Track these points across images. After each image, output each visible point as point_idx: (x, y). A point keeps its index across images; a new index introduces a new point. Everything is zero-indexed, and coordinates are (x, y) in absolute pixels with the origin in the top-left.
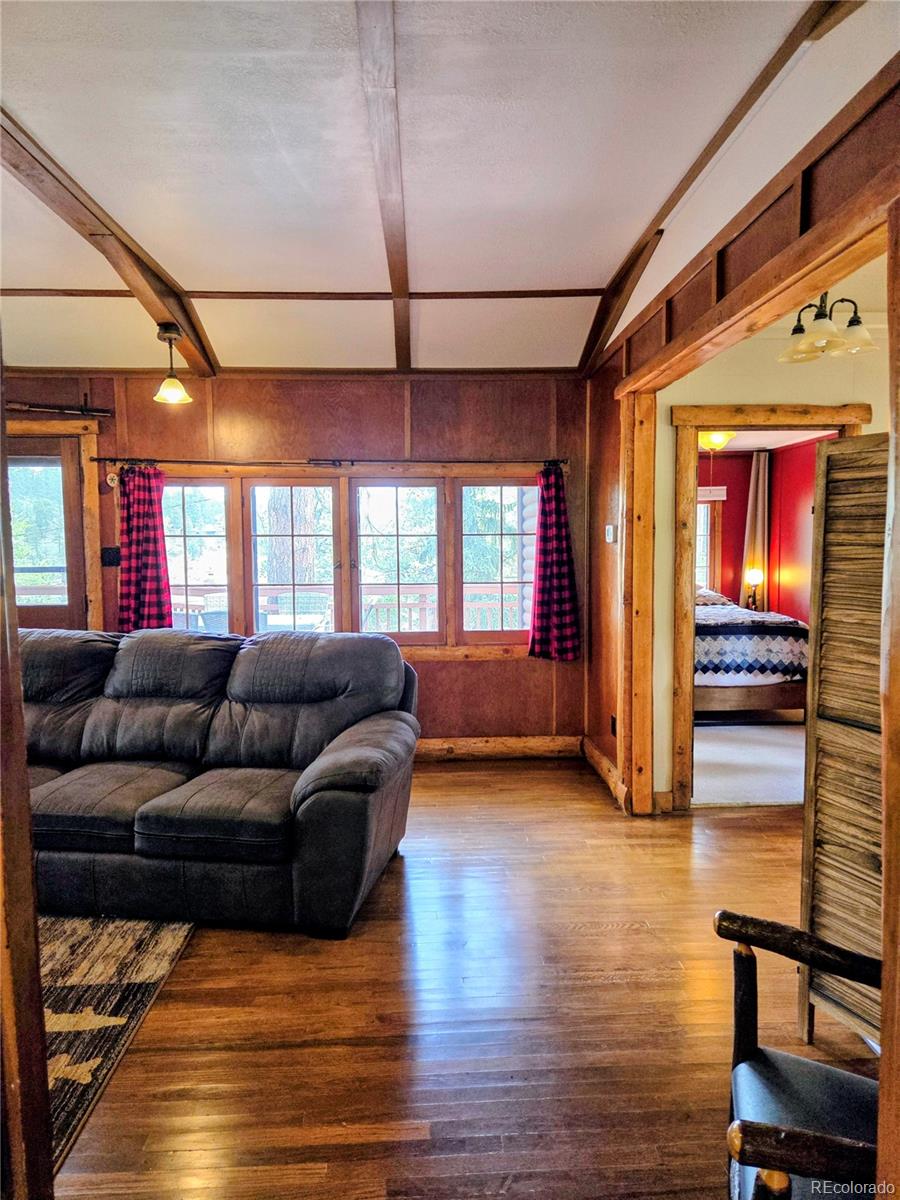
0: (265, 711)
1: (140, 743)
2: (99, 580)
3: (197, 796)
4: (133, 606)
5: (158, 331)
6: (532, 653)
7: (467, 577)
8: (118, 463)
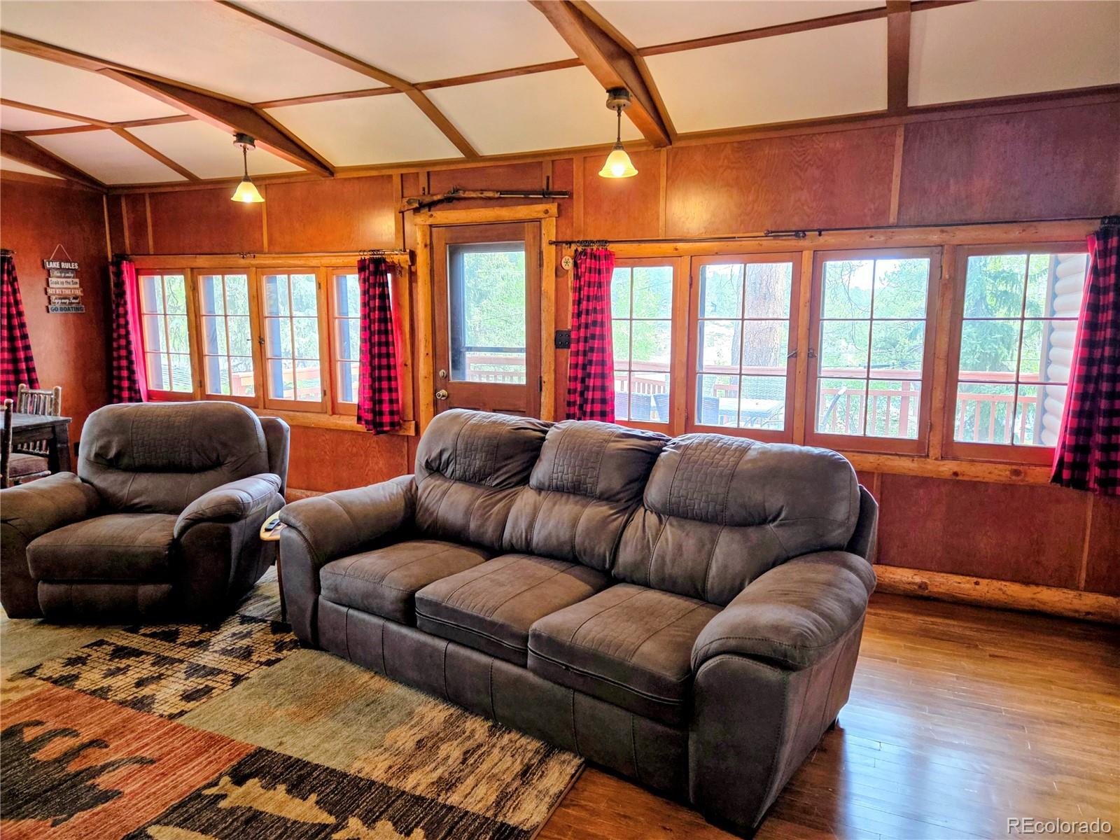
0: (681, 527)
1: (554, 541)
2: (553, 363)
3: (592, 621)
4: (579, 389)
5: (607, 99)
6: (1057, 478)
7: (963, 373)
8: (573, 245)
